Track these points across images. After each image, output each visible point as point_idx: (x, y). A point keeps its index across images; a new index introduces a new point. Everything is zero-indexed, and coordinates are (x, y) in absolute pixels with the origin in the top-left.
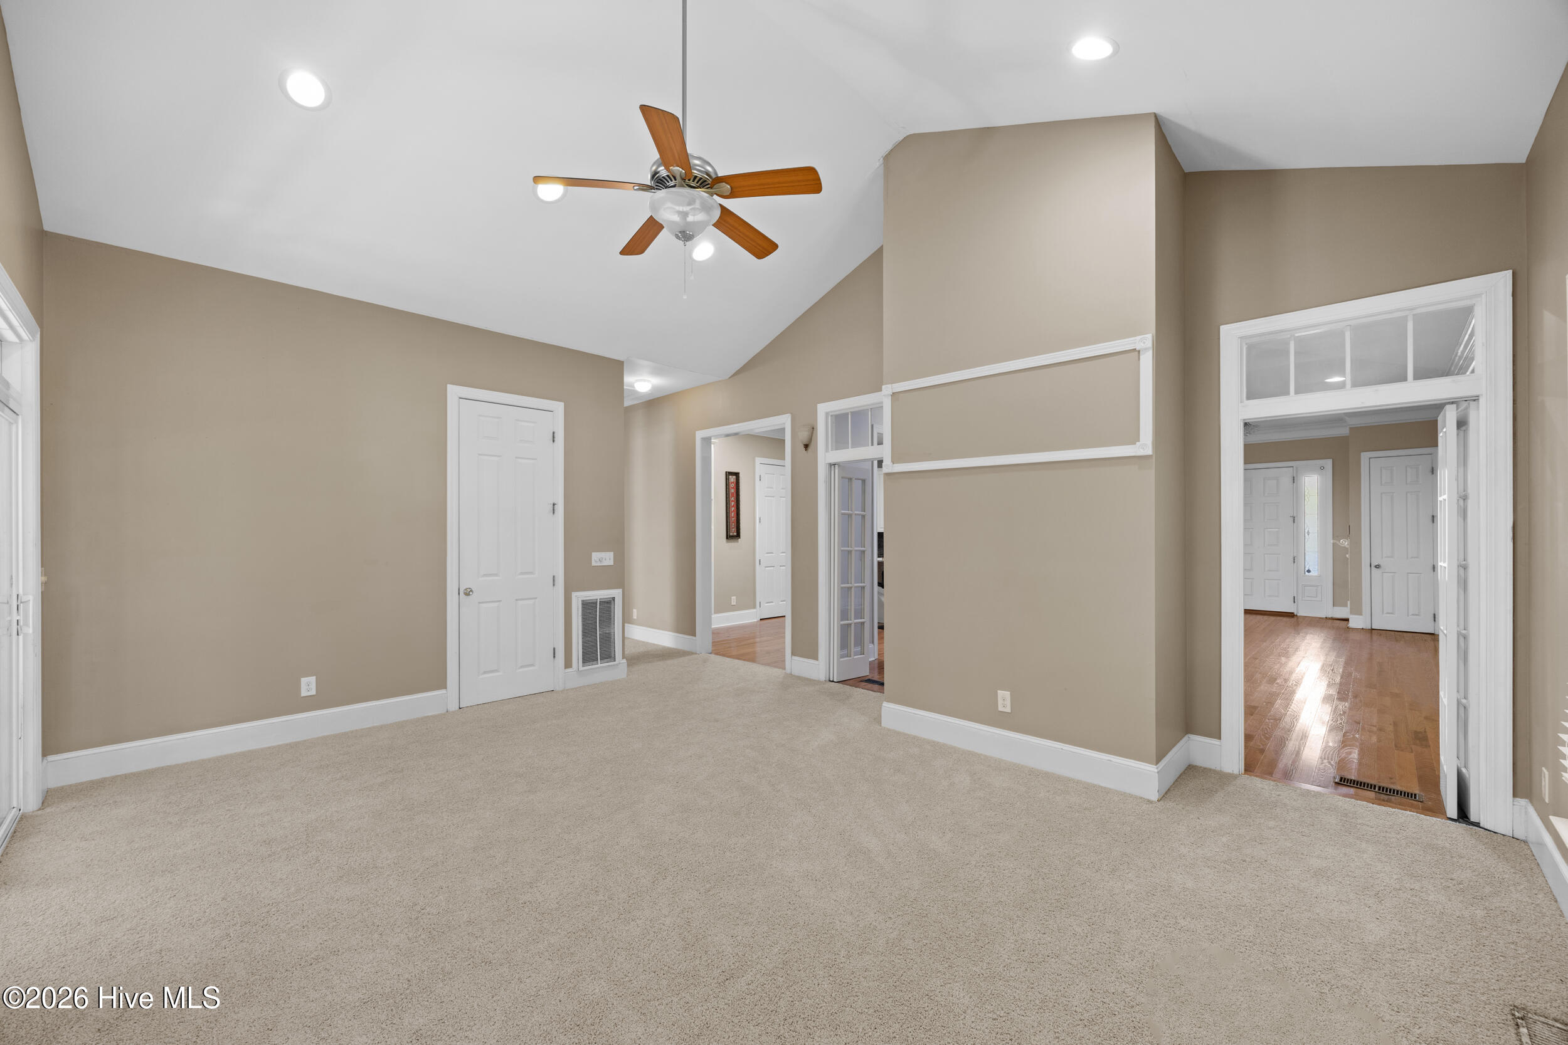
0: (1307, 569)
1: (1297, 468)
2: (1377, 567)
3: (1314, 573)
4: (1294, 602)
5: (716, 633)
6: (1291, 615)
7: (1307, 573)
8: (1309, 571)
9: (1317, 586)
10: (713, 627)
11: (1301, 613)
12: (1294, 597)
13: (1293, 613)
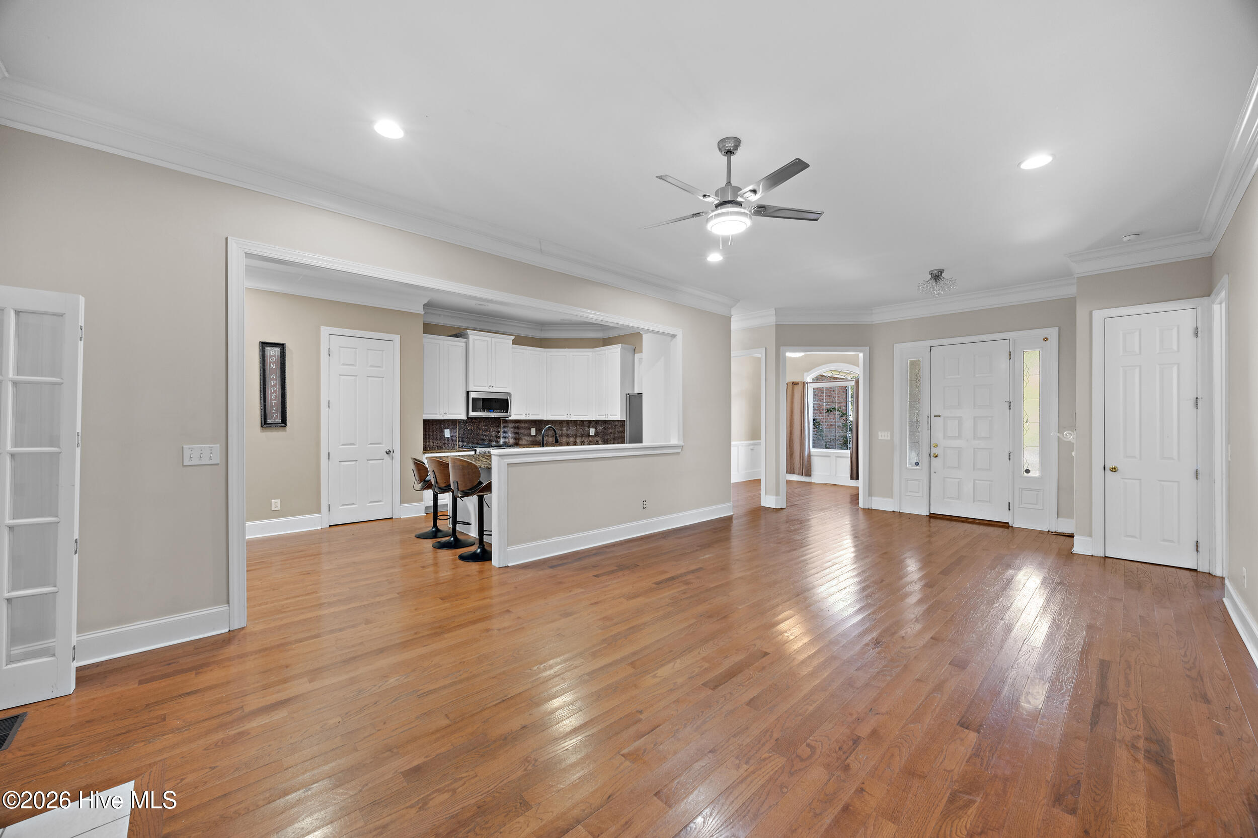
0: (1025, 468)
1: (1014, 341)
2: (1114, 470)
3: (1034, 474)
4: (1009, 509)
5: (250, 543)
6: (1005, 525)
7: (1025, 473)
8: (1028, 471)
9: (1038, 491)
10: (247, 538)
11: (1017, 524)
12: (1009, 503)
13: (1008, 523)
